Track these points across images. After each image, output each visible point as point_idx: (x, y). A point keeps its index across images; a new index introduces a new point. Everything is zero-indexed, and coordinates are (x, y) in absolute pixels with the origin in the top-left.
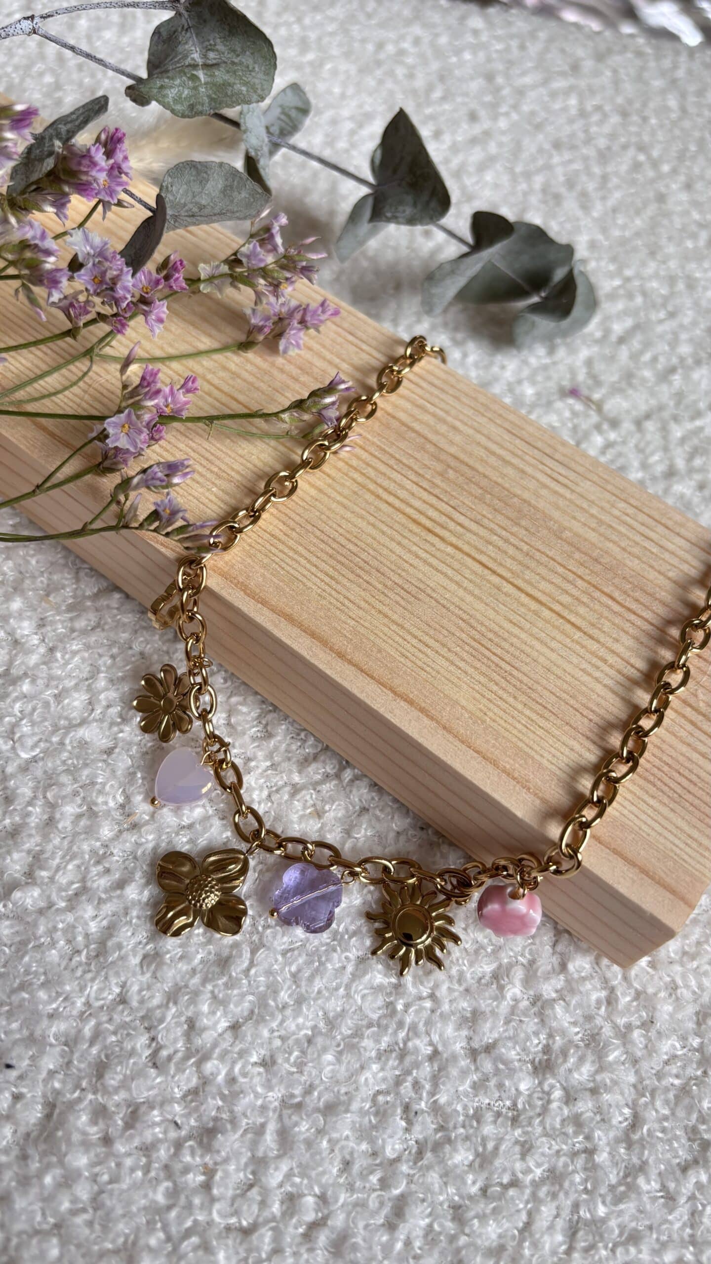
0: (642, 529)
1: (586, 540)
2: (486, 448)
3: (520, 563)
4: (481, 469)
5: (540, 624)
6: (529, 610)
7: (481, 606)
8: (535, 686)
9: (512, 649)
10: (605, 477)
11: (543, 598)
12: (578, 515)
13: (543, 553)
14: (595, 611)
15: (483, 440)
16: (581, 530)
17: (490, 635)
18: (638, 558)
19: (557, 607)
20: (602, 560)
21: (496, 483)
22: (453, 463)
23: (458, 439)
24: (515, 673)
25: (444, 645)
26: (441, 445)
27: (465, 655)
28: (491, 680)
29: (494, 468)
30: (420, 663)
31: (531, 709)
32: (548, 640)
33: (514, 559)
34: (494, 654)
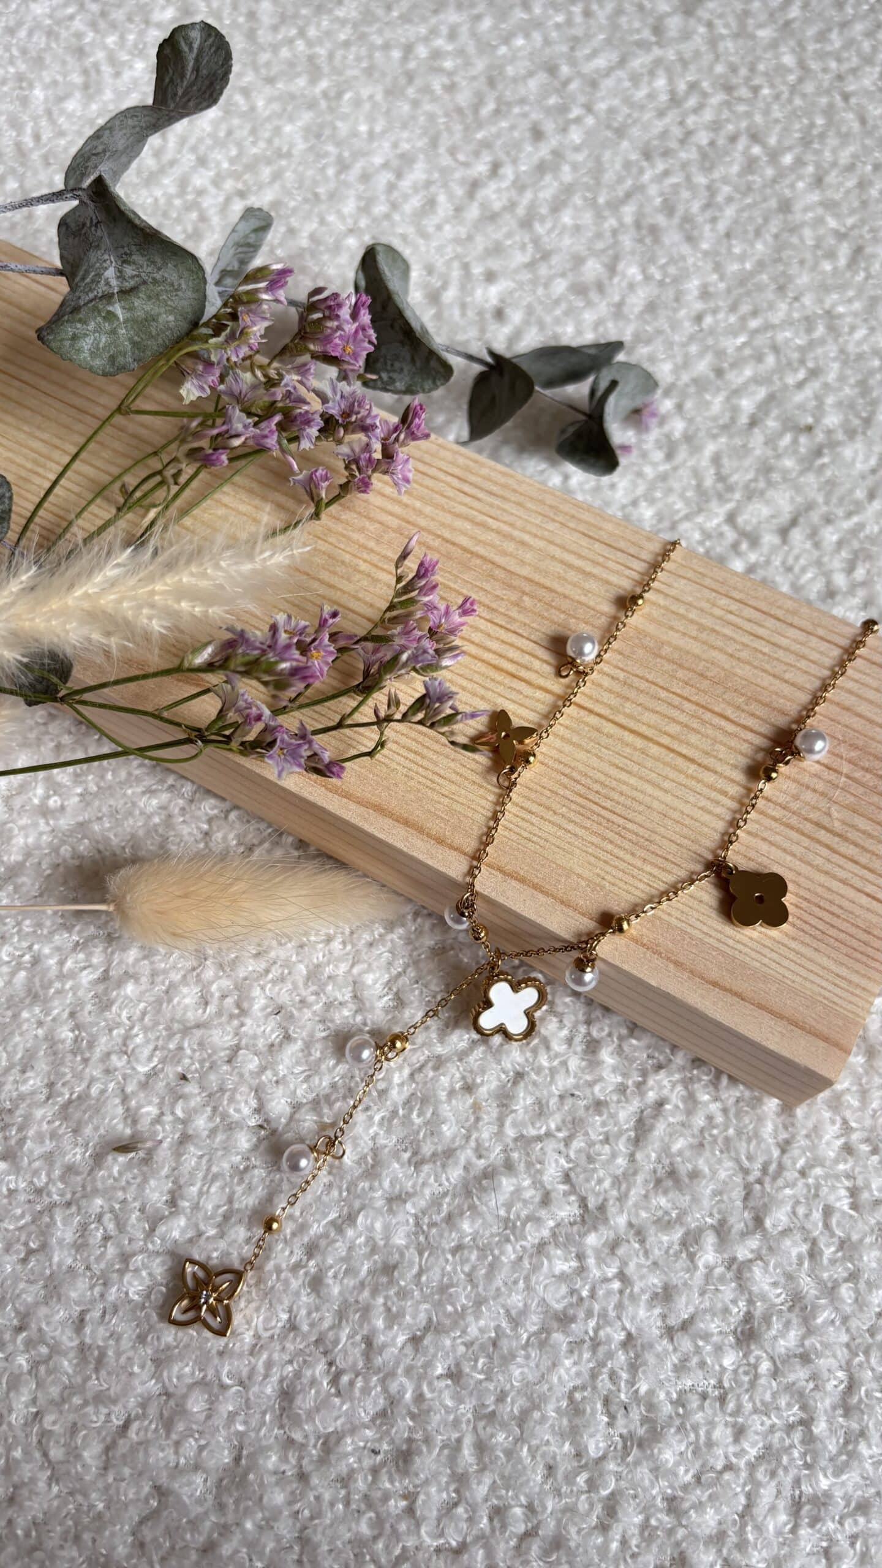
0: (750, 627)
1: (688, 652)
2: (562, 562)
3: (618, 695)
4: (560, 589)
5: (649, 763)
6: (635, 749)
7: (582, 755)
8: (654, 837)
9: (622, 799)
10: (701, 570)
11: (649, 732)
12: (675, 623)
13: (642, 678)
14: (707, 737)
15: (558, 552)
16: (681, 642)
17: (597, 787)
18: (749, 663)
19: (665, 740)
20: (709, 674)
21: (579, 602)
22: (527, 588)
23: (529, 556)
24: (629, 825)
26: (512, 569)
28: (604, 839)
29: (575, 585)
32: (659, 780)
33: (610, 691)
34: (604, 808)
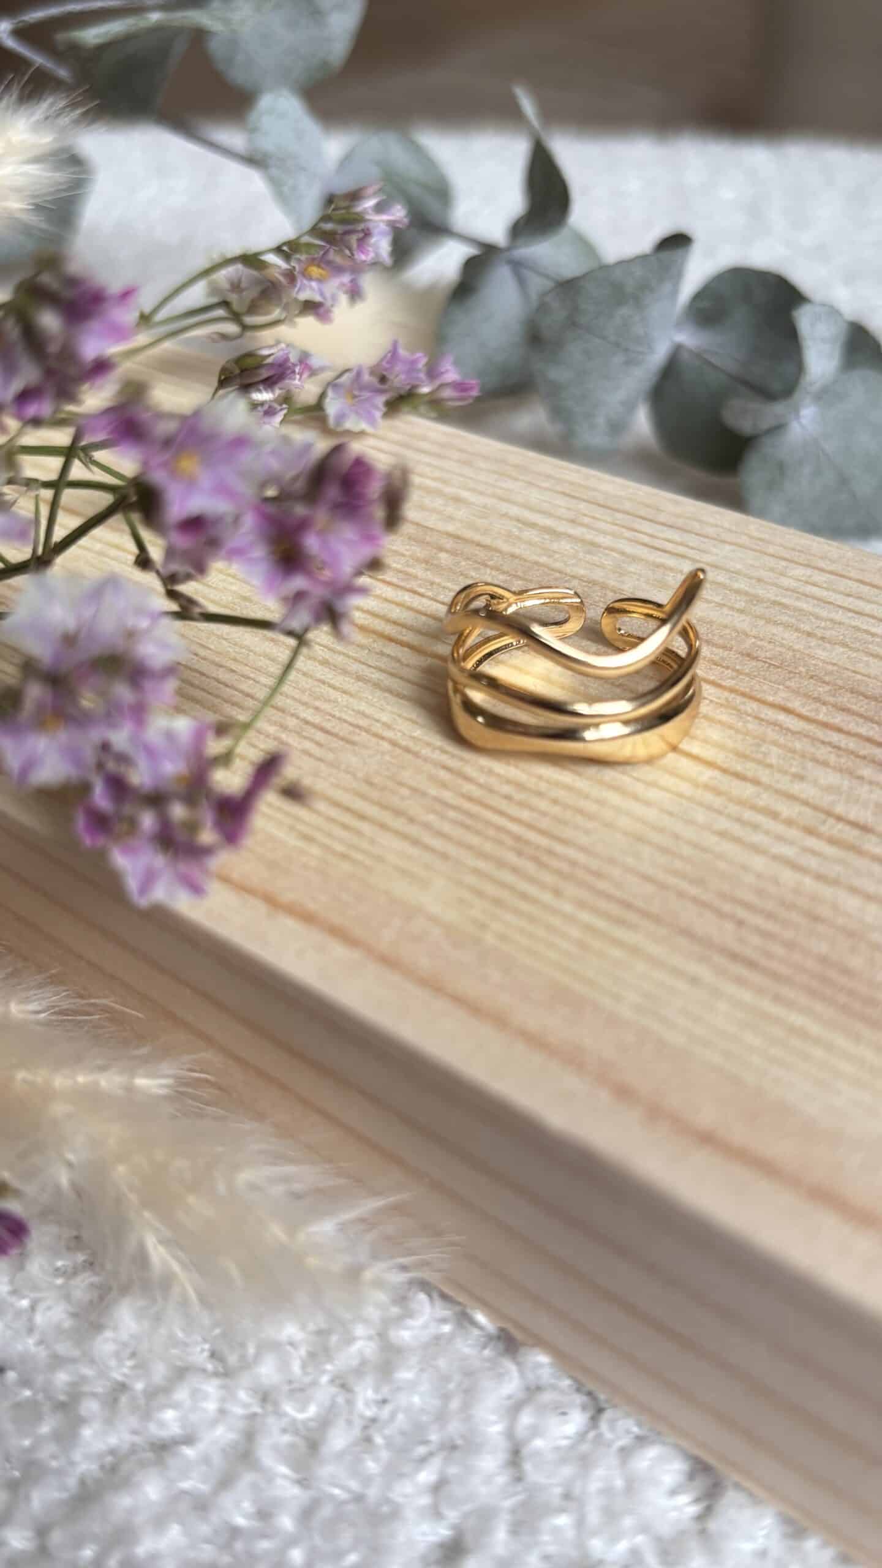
0: (848, 602)
18: (844, 645)
24: (559, 848)
25: (398, 813)
27: (447, 828)
30: (340, 848)
31: (595, 911)
